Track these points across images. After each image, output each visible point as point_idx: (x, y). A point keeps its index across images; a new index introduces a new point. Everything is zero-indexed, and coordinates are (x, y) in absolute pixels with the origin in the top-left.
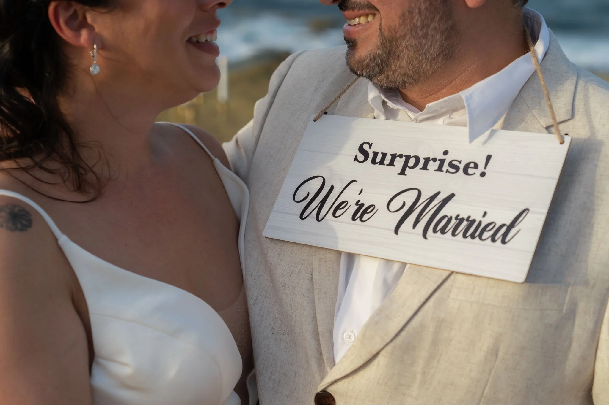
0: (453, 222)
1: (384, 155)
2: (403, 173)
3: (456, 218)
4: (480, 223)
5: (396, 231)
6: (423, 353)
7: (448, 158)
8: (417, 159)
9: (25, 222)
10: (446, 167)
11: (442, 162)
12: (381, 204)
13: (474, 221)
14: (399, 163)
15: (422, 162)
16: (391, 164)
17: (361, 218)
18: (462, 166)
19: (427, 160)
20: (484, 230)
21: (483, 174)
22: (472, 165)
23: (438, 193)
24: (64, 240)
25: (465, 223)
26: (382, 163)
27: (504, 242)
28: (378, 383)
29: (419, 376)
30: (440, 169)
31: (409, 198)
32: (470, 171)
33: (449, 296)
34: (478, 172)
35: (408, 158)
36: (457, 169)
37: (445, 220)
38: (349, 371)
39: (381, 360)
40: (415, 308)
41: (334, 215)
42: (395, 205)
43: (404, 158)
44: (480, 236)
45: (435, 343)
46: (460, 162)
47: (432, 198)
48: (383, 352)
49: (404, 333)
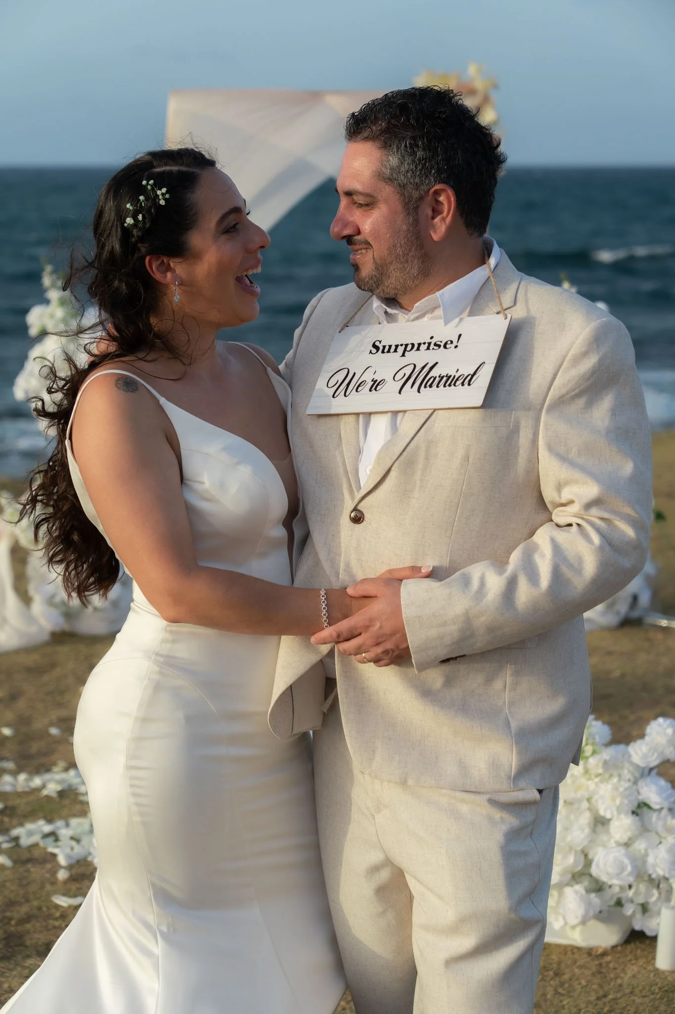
0: (438, 379)
1: (390, 346)
2: (403, 355)
3: (439, 377)
4: (455, 376)
5: (400, 393)
6: (420, 466)
7: (433, 341)
8: (413, 345)
9: (135, 388)
10: (432, 346)
11: (429, 344)
12: (389, 377)
13: (451, 376)
14: (401, 350)
15: (416, 346)
16: (395, 351)
17: (375, 389)
18: (442, 344)
19: (419, 345)
20: (457, 380)
21: (456, 347)
22: (449, 342)
23: (428, 363)
24: (163, 401)
25: (445, 379)
27: (469, 384)
28: (391, 491)
29: (418, 483)
30: (428, 348)
31: (408, 371)
32: (448, 346)
33: (434, 425)
34: (453, 346)
35: (406, 345)
36: (439, 346)
37: (432, 379)
38: (372, 486)
39: (393, 474)
40: (412, 435)
41: (357, 391)
42: (398, 377)
43: (404, 346)
44: (455, 385)
45: (427, 458)
46: (441, 342)
47: (423, 368)
48: (393, 468)
49: (405, 453)
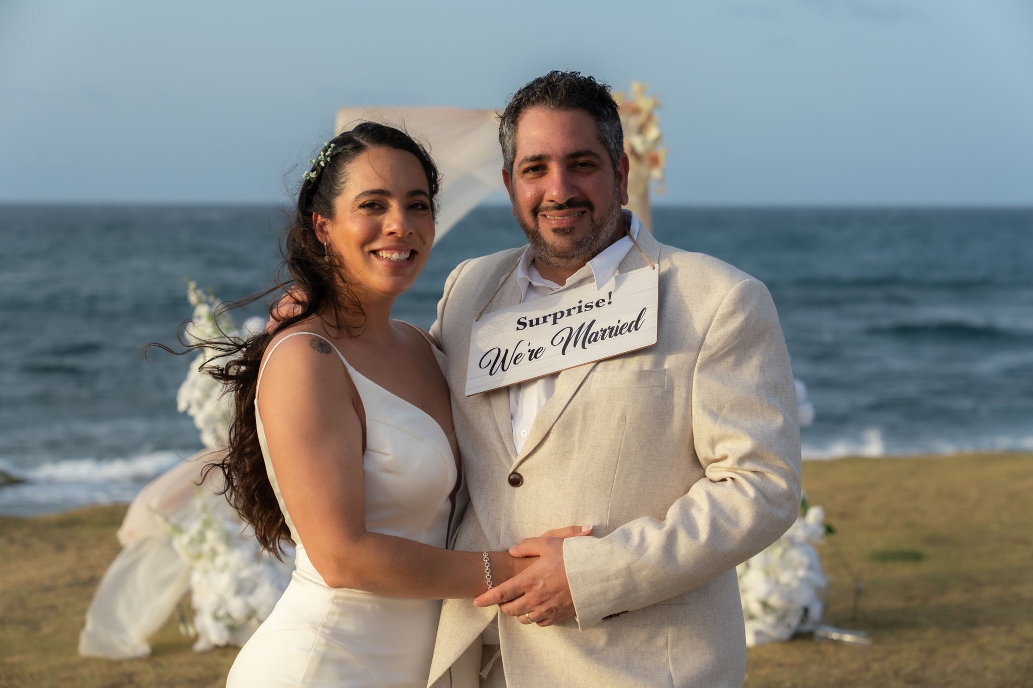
0: (600, 333)
1: (538, 319)
3: (601, 330)
4: (618, 327)
5: (563, 353)
6: (578, 427)
7: (583, 304)
8: (562, 313)
9: (329, 350)
10: (583, 308)
11: (580, 307)
12: (546, 343)
13: (613, 327)
14: (550, 320)
15: (566, 312)
16: (545, 321)
17: (535, 357)
18: (594, 304)
19: (569, 311)
20: (622, 328)
21: (610, 303)
22: (601, 301)
23: (584, 323)
25: (608, 331)
26: (538, 323)
27: (636, 329)
28: (550, 453)
29: (577, 444)
30: (580, 311)
31: (566, 334)
32: (600, 305)
33: (590, 387)
34: (606, 303)
35: (555, 315)
36: (591, 306)
37: (595, 335)
38: (531, 449)
39: (552, 436)
40: (569, 398)
41: (515, 363)
42: (557, 341)
43: (553, 316)
44: (621, 333)
45: (584, 420)
46: (592, 303)
47: (581, 328)
48: (552, 431)
49: (563, 416)
